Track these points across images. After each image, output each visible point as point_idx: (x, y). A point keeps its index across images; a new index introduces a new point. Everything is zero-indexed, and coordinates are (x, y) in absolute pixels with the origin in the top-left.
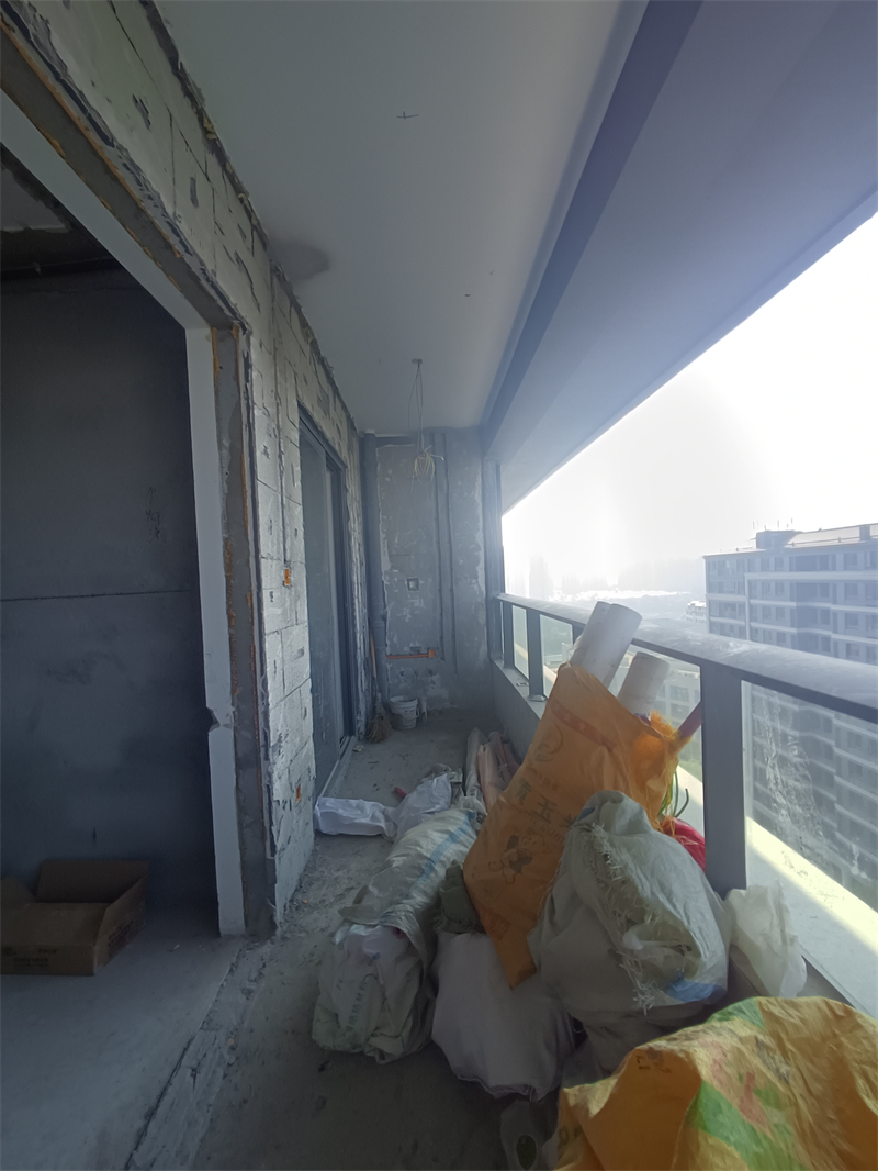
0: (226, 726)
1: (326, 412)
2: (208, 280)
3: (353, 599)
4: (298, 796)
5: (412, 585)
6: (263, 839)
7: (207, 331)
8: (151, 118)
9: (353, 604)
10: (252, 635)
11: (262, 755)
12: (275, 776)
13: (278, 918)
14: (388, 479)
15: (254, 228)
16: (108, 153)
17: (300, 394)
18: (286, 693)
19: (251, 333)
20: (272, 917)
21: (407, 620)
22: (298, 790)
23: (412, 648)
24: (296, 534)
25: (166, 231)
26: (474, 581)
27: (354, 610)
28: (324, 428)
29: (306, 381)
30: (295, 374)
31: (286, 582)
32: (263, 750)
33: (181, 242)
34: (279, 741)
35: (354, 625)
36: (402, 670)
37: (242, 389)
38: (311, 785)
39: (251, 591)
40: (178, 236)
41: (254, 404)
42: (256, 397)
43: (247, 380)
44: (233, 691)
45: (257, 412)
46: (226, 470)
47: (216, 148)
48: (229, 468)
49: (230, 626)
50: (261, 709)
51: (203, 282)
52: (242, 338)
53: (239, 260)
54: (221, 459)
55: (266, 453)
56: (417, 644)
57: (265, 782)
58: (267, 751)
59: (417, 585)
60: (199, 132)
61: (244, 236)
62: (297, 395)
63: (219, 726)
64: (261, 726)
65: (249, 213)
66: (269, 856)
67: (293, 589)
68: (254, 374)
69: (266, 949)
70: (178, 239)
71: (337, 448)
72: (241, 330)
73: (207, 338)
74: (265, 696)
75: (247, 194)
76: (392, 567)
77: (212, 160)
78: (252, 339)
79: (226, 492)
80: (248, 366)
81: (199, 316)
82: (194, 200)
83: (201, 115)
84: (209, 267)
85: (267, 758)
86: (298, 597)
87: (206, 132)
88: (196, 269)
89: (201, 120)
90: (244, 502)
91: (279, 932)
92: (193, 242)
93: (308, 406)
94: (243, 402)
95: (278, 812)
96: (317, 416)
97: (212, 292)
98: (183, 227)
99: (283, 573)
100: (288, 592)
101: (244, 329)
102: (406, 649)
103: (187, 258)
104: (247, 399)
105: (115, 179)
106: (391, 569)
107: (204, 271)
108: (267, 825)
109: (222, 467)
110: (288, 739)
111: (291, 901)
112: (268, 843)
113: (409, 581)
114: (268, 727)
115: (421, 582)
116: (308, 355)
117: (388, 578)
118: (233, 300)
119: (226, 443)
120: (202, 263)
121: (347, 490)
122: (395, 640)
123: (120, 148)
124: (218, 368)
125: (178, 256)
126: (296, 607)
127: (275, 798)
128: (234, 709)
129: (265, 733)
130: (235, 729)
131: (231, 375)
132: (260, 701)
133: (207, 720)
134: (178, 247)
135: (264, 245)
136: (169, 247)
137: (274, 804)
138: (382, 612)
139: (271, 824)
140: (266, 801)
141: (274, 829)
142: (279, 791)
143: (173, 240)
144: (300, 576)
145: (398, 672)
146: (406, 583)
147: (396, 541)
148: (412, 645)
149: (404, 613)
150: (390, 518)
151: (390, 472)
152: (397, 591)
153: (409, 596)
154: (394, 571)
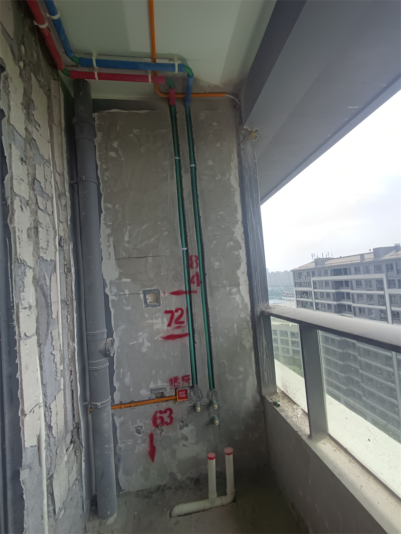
5: (150, 298)
14: (112, 154)
21: (144, 350)
23: (152, 391)
26: (234, 290)
56: (160, 384)
59: (157, 300)
76: (121, 275)
102: (145, 393)
106: (120, 278)
113: (145, 293)
117: (115, 290)
122: (127, 380)
145: (132, 429)
146: (142, 296)
147: (126, 239)
148: (152, 386)
149: (140, 340)
150: (117, 206)
151: (115, 145)
152: (129, 308)
153: (146, 316)
154: (124, 280)
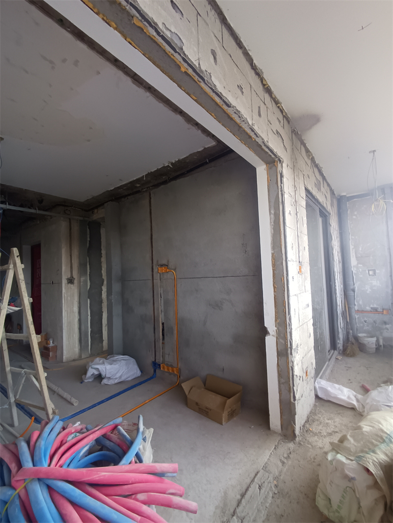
0: (273, 335)
1: (319, 189)
2: (265, 145)
3: (335, 280)
4: (307, 375)
5: (371, 273)
6: (290, 391)
7: (264, 166)
8: (243, 90)
9: (335, 283)
10: (284, 296)
11: (289, 352)
12: (295, 363)
13: (297, 432)
14: (354, 217)
15: (284, 116)
16: (230, 111)
17: (306, 183)
18: (301, 324)
19: (283, 162)
20: (294, 431)
22: (306, 373)
23: (371, 308)
24: (305, 249)
25: (249, 131)
27: (335, 286)
28: (318, 197)
29: (309, 177)
30: (304, 175)
31: (300, 272)
32: (289, 350)
33: (255, 134)
34: (297, 347)
35: (336, 294)
36: (366, 319)
37: (280, 187)
38: (313, 372)
39: (283, 276)
40: (253, 131)
41: (284, 192)
42: (286, 189)
43: (281, 183)
44: (276, 321)
45: (286, 196)
46: (272, 223)
47: (268, 91)
48: (274, 223)
49: (274, 291)
50: (288, 330)
51: (263, 147)
52: (279, 165)
53: (278, 132)
54: (270, 219)
55: (290, 213)
56: (375, 306)
57: (290, 365)
58: (291, 350)
59: (375, 273)
60: (261, 87)
61: (280, 122)
62: (305, 184)
63: (270, 335)
64: (289, 338)
65: (282, 111)
66: (292, 400)
67: (303, 275)
68: (285, 180)
69: (291, 445)
70: (253, 133)
71: (325, 205)
72: (279, 162)
73: (265, 169)
74: (290, 325)
75: (281, 103)
76: (358, 264)
77: (267, 96)
78: (283, 164)
79: (273, 233)
80: (282, 176)
81: (261, 161)
82: (260, 115)
83: (262, 80)
84: (266, 140)
85: (291, 354)
86: (306, 279)
87: (264, 85)
88: (260, 142)
89: (262, 82)
90: (280, 236)
91: (297, 439)
92: (259, 132)
93: (310, 188)
94: (280, 193)
95: (297, 381)
96: (314, 192)
97: (267, 150)
98: (256, 128)
99: (298, 268)
100: (301, 276)
101: (280, 161)
102: (368, 308)
103: (257, 139)
104: (282, 191)
105: (231, 119)
106: (357, 264)
107: (263, 142)
108: (291, 385)
109: (271, 222)
110: (301, 346)
111: (303, 426)
112: (292, 394)
113: (369, 271)
114: (292, 339)
115: (377, 271)
116: (309, 165)
117: (355, 269)
118: (275, 150)
119: (273, 212)
120: (263, 139)
121: (331, 225)
122: (361, 302)
123: (233, 107)
124: (269, 181)
125: (253, 140)
126: (304, 283)
127: (295, 373)
128: (276, 329)
129: (291, 342)
130: (277, 337)
131: (275, 182)
132: (288, 327)
133: (265, 332)
134: (253, 136)
135: (289, 122)
136: (250, 137)
137: (295, 377)
138: (352, 287)
139: (293, 385)
140: (291, 374)
141: (295, 388)
142: (297, 371)
143: (252, 134)
144: (307, 269)
145: (363, 320)
146: (367, 272)
147: (360, 249)
148: (371, 306)
149: (366, 288)
150: (356, 237)
151: (356, 213)
152: (362, 276)
153: (369, 279)
154: (359, 265)
